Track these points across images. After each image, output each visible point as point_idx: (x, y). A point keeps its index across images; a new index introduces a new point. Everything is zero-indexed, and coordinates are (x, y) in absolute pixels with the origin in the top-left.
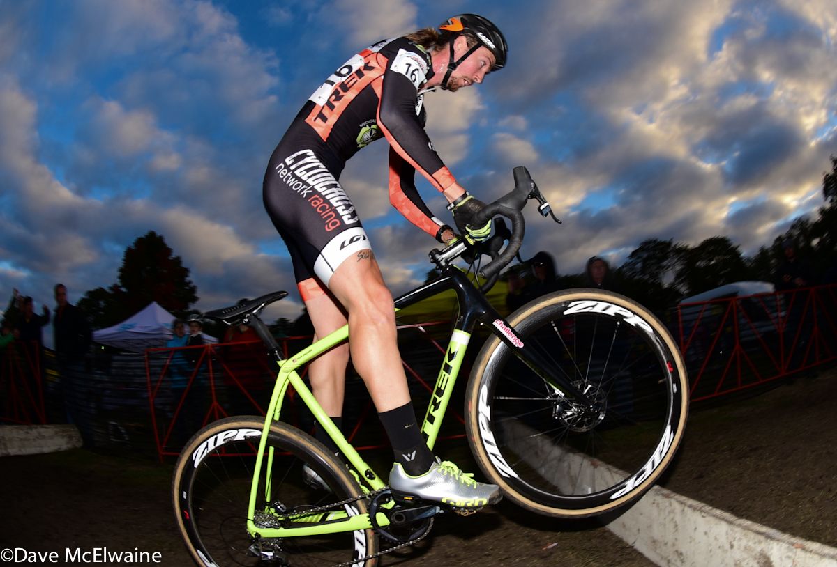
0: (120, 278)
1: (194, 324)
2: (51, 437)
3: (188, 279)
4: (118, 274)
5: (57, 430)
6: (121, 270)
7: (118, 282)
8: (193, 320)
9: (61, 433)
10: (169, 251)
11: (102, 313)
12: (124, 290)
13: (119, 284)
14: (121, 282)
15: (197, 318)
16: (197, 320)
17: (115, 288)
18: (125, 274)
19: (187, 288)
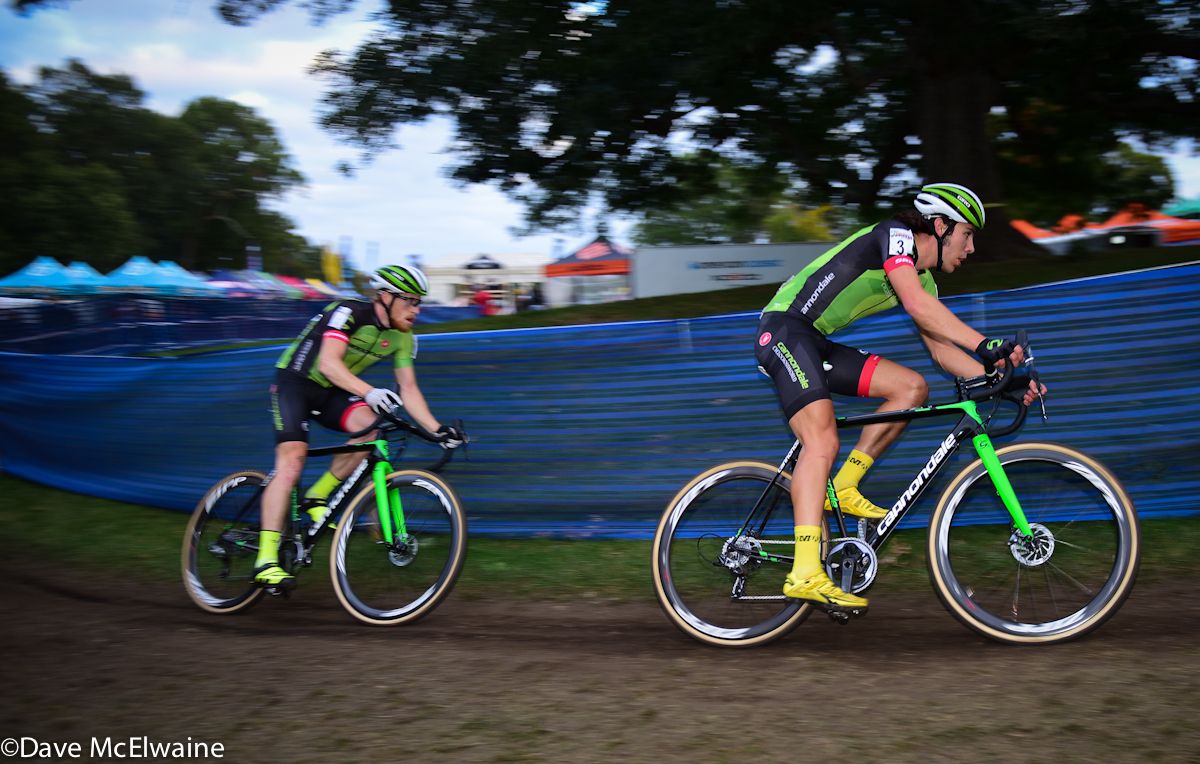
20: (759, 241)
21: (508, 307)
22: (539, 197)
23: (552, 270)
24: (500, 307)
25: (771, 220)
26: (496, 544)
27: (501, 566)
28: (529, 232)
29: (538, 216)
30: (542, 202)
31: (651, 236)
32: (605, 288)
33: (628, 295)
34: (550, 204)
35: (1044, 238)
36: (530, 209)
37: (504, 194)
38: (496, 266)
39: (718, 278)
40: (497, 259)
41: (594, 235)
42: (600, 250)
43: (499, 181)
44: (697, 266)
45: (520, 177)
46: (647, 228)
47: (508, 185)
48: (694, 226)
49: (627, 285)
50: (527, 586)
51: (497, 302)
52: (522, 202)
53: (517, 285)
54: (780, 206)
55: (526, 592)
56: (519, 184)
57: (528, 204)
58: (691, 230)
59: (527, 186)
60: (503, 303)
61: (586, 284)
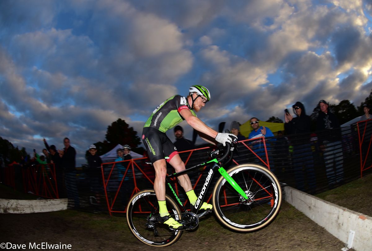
0: (106, 138)
1: (126, 150)
2: (58, 204)
3: (136, 135)
4: (105, 136)
5: (61, 201)
6: (106, 135)
7: (106, 139)
8: (126, 148)
9: (64, 202)
10: (127, 125)
11: (101, 151)
12: (109, 142)
13: (106, 140)
14: (107, 139)
15: (128, 147)
16: (128, 148)
17: (105, 141)
18: (108, 136)
19: (137, 139)
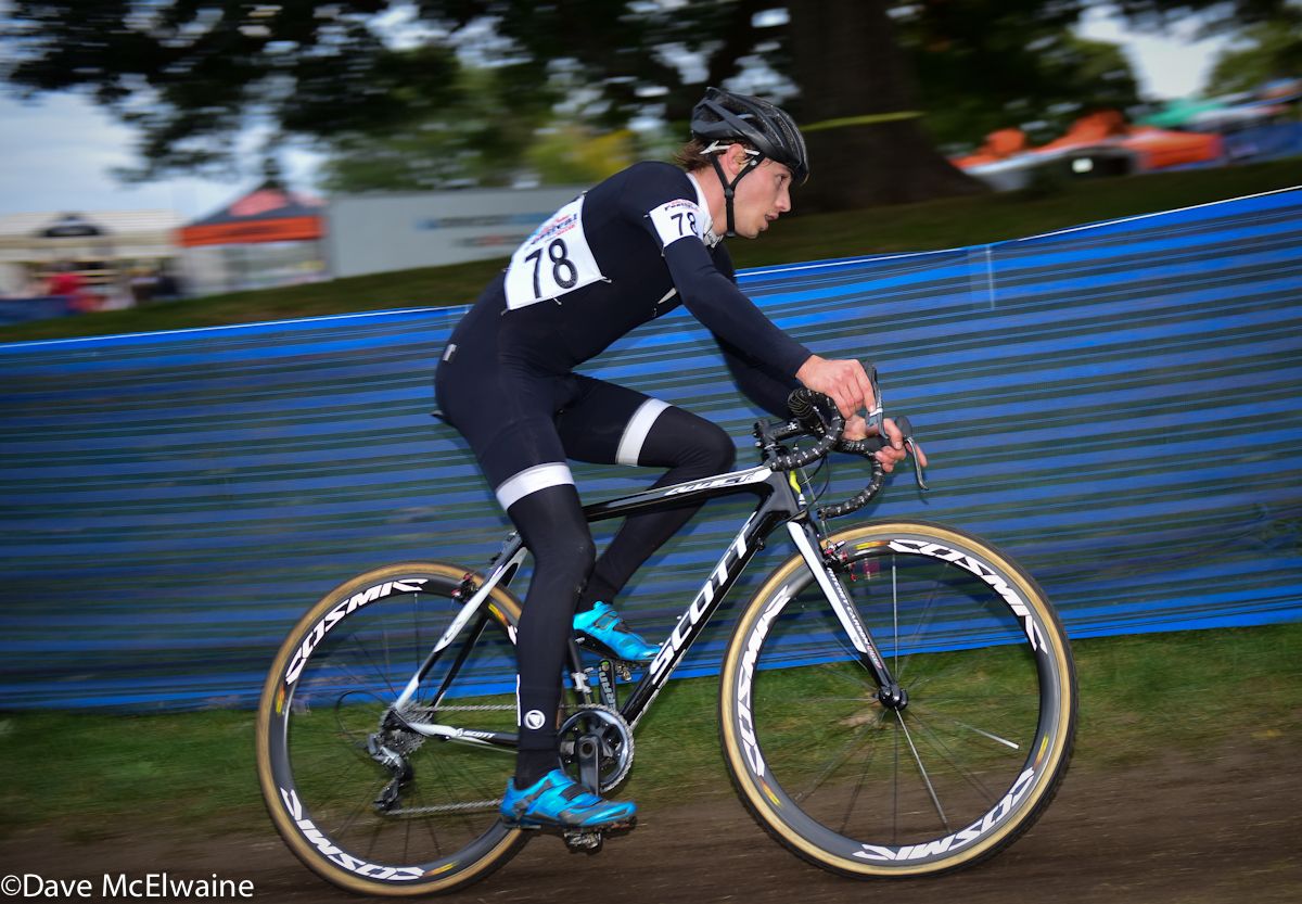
20: (520, 185)
21: (117, 297)
22: (163, 117)
23: (194, 234)
24: (102, 298)
25: (538, 151)
26: (135, 725)
27: (145, 768)
28: (148, 176)
29: (160, 151)
30: (168, 125)
31: (353, 180)
32: (281, 264)
33: (321, 273)
34: (183, 129)
35: (984, 168)
36: (148, 137)
37: (103, 109)
38: (92, 231)
39: (469, 242)
40: (96, 219)
41: (258, 180)
42: (269, 202)
43: (94, 87)
44: (433, 225)
45: (128, 81)
46: (343, 167)
47: (109, 95)
48: (415, 164)
49: (318, 258)
50: (200, 806)
51: (98, 290)
52: (136, 124)
53: (130, 263)
54: (550, 131)
55: (196, 819)
56: (127, 92)
57: (144, 128)
58: (408, 171)
59: (144, 98)
60: (108, 290)
61: (250, 258)
